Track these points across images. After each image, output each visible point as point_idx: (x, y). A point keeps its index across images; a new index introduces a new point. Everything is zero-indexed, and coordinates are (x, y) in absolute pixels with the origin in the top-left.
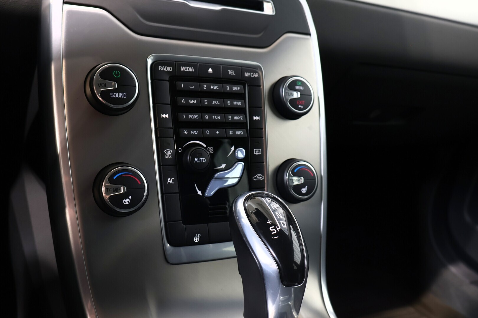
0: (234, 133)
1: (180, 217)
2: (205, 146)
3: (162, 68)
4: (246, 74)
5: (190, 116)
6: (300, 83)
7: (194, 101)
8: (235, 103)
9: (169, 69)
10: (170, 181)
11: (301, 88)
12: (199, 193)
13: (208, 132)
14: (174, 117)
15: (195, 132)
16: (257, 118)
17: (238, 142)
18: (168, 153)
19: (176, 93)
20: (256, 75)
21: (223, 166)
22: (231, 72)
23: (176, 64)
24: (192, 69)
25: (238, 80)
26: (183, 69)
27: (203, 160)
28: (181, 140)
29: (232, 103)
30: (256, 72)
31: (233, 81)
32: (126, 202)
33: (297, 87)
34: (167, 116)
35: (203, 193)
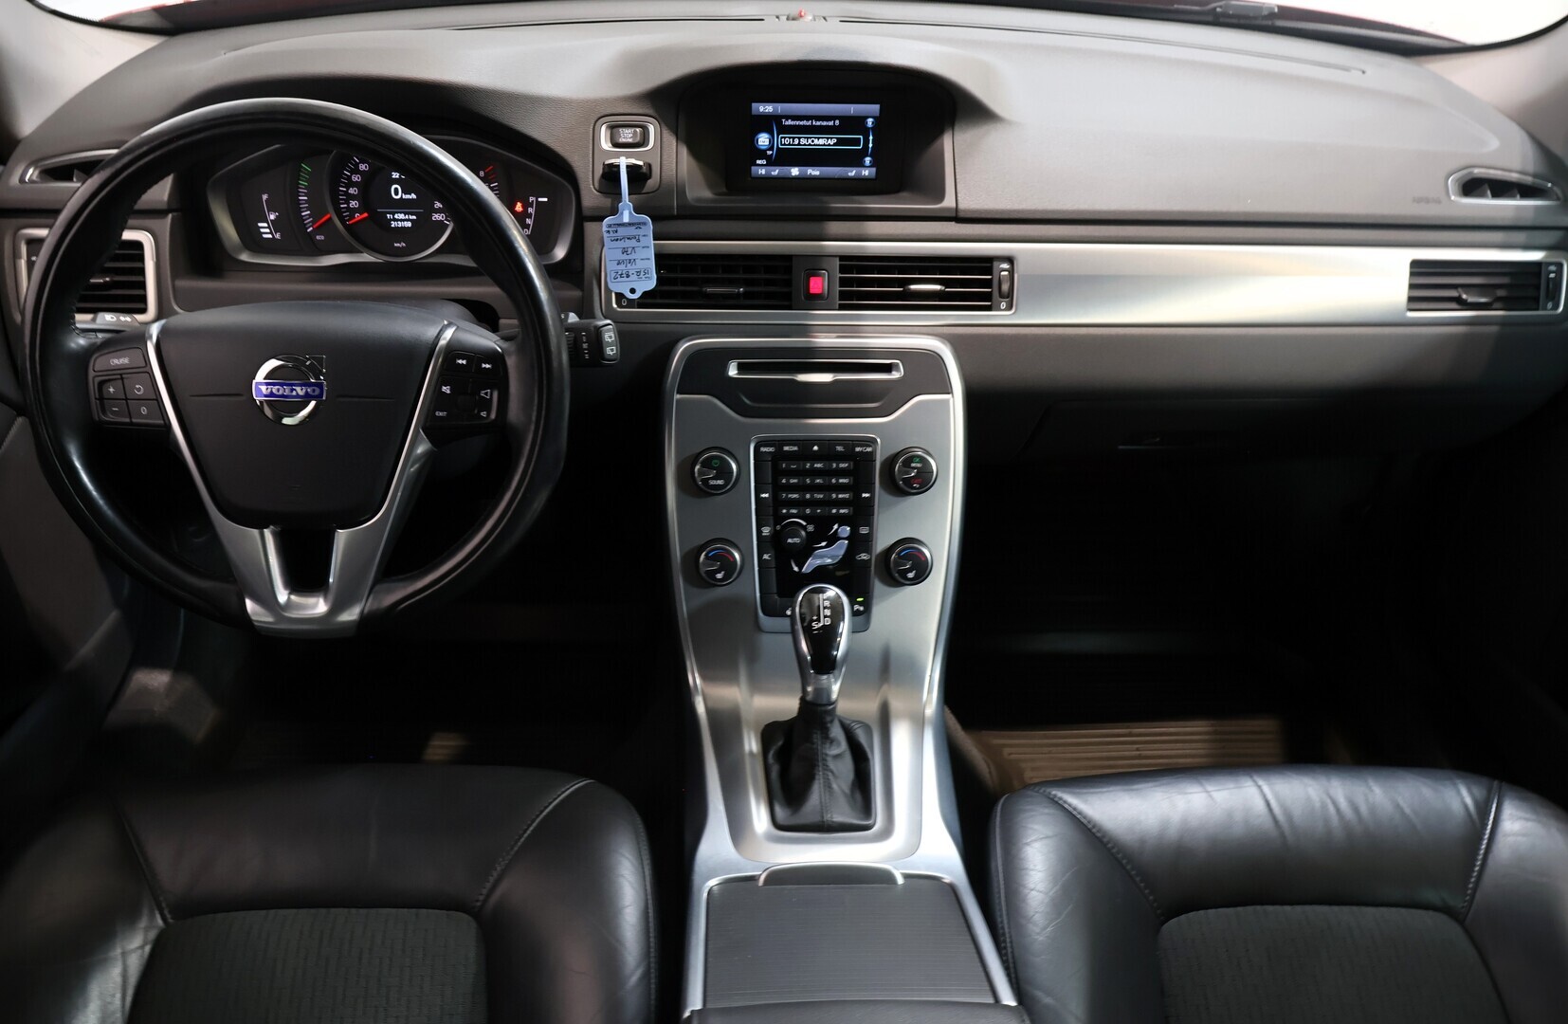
0: (838, 511)
1: (775, 590)
2: (804, 523)
3: (763, 449)
4: (858, 449)
5: (790, 496)
6: (917, 460)
7: (795, 481)
8: (841, 481)
9: (771, 449)
10: (766, 557)
11: (919, 465)
12: (796, 569)
13: (808, 511)
14: (775, 496)
15: (794, 511)
16: (867, 495)
17: (843, 520)
18: (766, 531)
19: (778, 473)
20: (869, 449)
21: (824, 544)
22: (839, 448)
23: (778, 443)
24: (796, 448)
25: (849, 455)
26: (786, 448)
27: (797, 540)
28: (779, 519)
29: (837, 481)
30: (870, 446)
31: (841, 457)
32: (719, 576)
33: (913, 465)
34: (767, 495)
35: (801, 568)
